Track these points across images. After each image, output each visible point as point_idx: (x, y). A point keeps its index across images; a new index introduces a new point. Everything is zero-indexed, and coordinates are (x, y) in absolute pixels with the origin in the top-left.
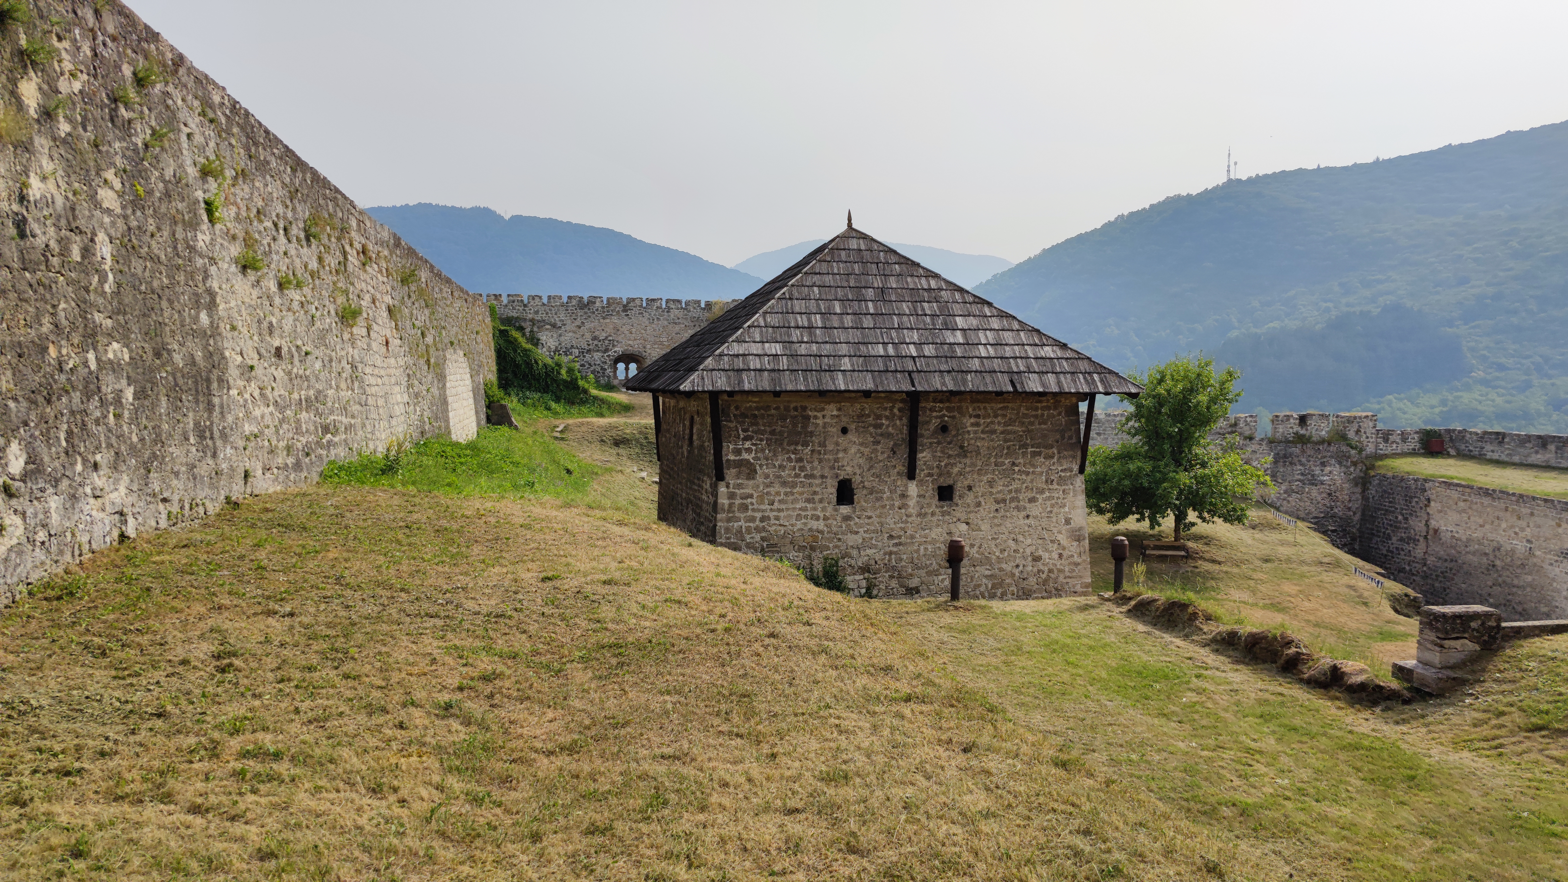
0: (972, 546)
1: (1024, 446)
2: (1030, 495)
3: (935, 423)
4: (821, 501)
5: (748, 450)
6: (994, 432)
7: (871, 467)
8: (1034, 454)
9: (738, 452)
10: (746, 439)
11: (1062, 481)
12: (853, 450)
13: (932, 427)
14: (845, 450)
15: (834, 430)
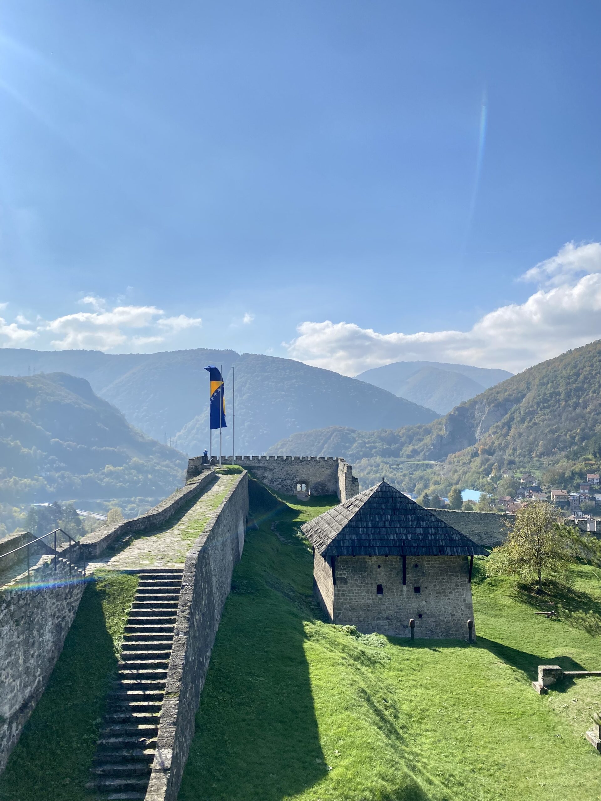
0: (428, 610)
1: (447, 572)
2: (449, 591)
3: (413, 563)
4: (371, 593)
5: (345, 574)
6: (435, 567)
7: (389, 580)
8: (451, 575)
9: (341, 574)
10: (344, 569)
11: (462, 585)
12: (382, 574)
13: (412, 565)
14: (380, 574)
15: (376, 567)
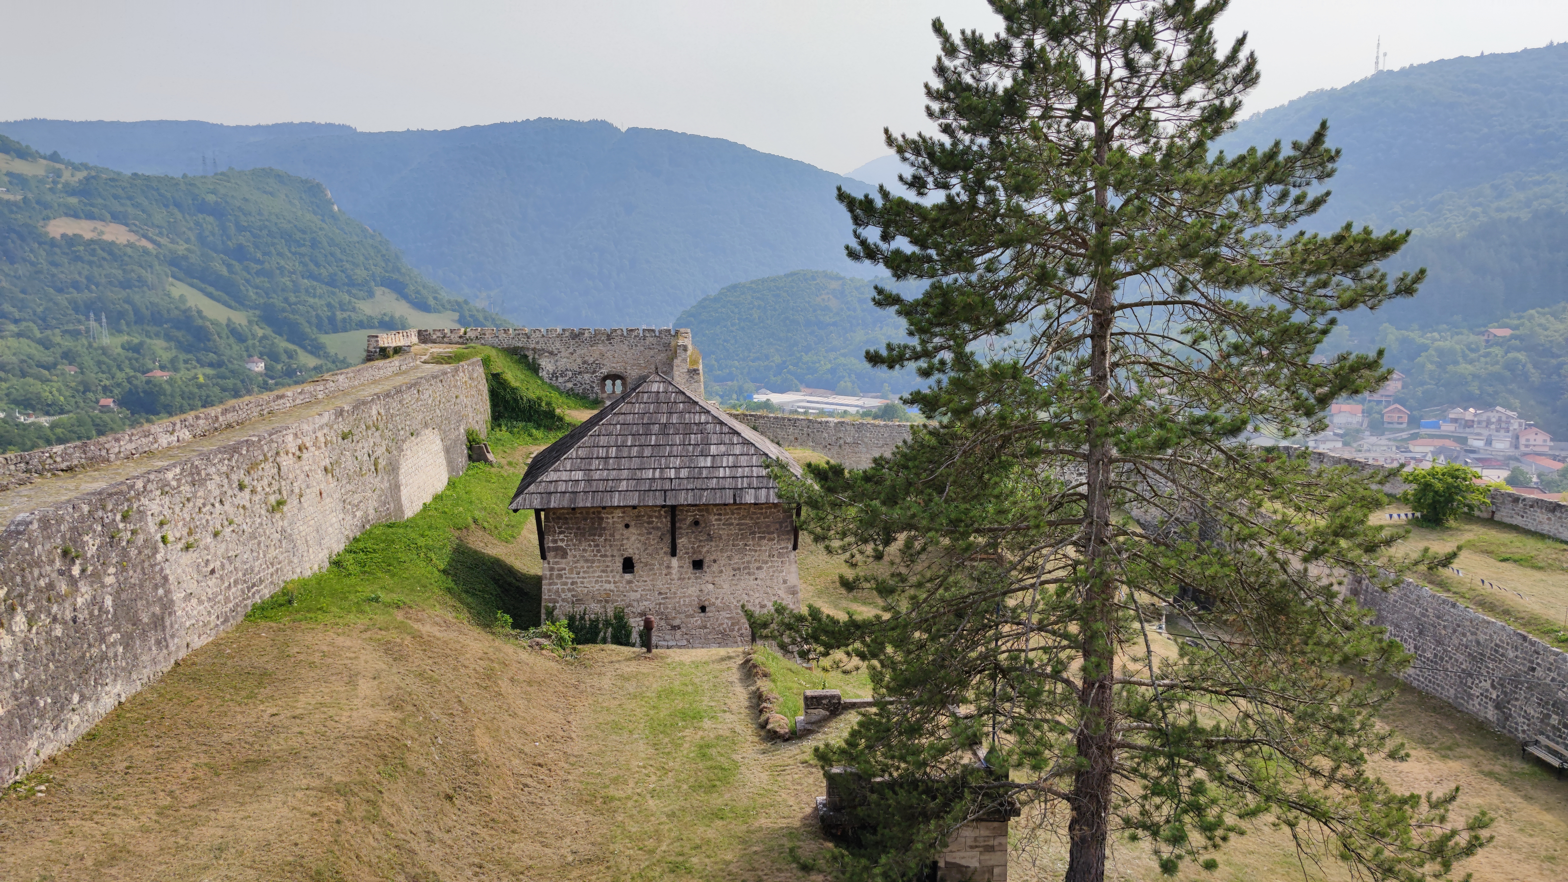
0: (717, 598)
1: (754, 533)
2: (757, 565)
3: (689, 520)
4: (612, 571)
5: (562, 540)
6: (732, 524)
7: (646, 549)
8: (761, 538)
9: (555, 541)
10: (560, 533)
11: (780, 555)
12: (633, 538)
13: (688, 522)
14: (628, 539)
15: (620, 526)
